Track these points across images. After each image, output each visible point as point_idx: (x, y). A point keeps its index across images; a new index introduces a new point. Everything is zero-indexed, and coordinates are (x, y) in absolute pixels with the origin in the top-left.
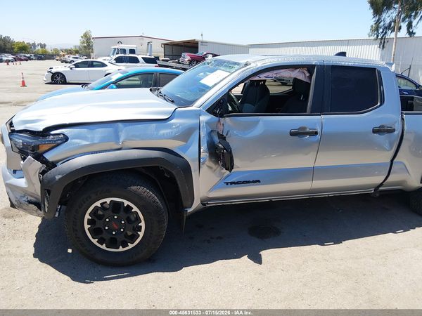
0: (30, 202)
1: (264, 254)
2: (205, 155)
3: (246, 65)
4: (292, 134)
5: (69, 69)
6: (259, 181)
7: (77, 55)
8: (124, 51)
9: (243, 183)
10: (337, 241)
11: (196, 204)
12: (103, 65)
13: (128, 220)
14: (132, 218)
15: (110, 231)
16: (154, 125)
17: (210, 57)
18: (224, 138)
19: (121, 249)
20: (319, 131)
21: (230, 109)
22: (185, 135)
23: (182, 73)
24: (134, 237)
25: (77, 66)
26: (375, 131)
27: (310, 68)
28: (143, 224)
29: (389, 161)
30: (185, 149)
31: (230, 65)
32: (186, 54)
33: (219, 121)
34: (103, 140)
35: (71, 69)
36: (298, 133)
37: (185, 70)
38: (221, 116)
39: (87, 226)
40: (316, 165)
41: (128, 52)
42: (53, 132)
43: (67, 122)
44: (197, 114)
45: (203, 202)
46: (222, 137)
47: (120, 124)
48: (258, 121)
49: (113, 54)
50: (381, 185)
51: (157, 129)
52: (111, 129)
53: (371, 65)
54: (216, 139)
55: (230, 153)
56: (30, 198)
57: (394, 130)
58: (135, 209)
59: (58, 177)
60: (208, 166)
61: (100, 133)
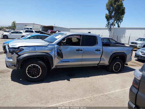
0: (13, 65)
1: (71, 79)
2: (56, 54)
3: (66, 34)
4: (77, 50)
5: (9, 34)
6: (69, 61)
7: (10, 29)
8: (28, 29)
9: (65, 62)
10: (88, 77)
11: (54, 67)
12: (21, 33)
13: (37, 70)
14: (38, 69)
15: (32, 73)
16: (44, 47)
17: (57, 32)
18: (61, 51)
19: (35, 77)
20: (83, 50)
21: (62, 44)
22: (51, 50)
23: (49, 36)
24: (39, 74)
25: (12, 33)
26: (96, 50)
27: (80, 35)
28: (41, 71)
29: (100, 57)
30: (51, 53)
31: (62, 34)
32: (49, 30)
33: (59, 47)
34: (32, 50)
35: (10, 34)
36: (78, 50)
37: (50, 35)
38: (60, 45)
39: (27, 71)
40: (83, 58)
41: (29, 29)
42: (20, 48)
43: (23, 46)
44: (54, 45)
45: (55, 66)
46: (60, 50)
47: (36, 47)
48: (69, 47)
49: (24, 30)
50: (99, 64)
51: (45, 48)
52: (34, 48)
53: (95, 35)
54: (59, 51)
55: (62, 54)
56: (12, 64)
57: (100, 50)
58: (39, 67)
59: (21, 58)
60: (57, 57)
61: (31, 48)
